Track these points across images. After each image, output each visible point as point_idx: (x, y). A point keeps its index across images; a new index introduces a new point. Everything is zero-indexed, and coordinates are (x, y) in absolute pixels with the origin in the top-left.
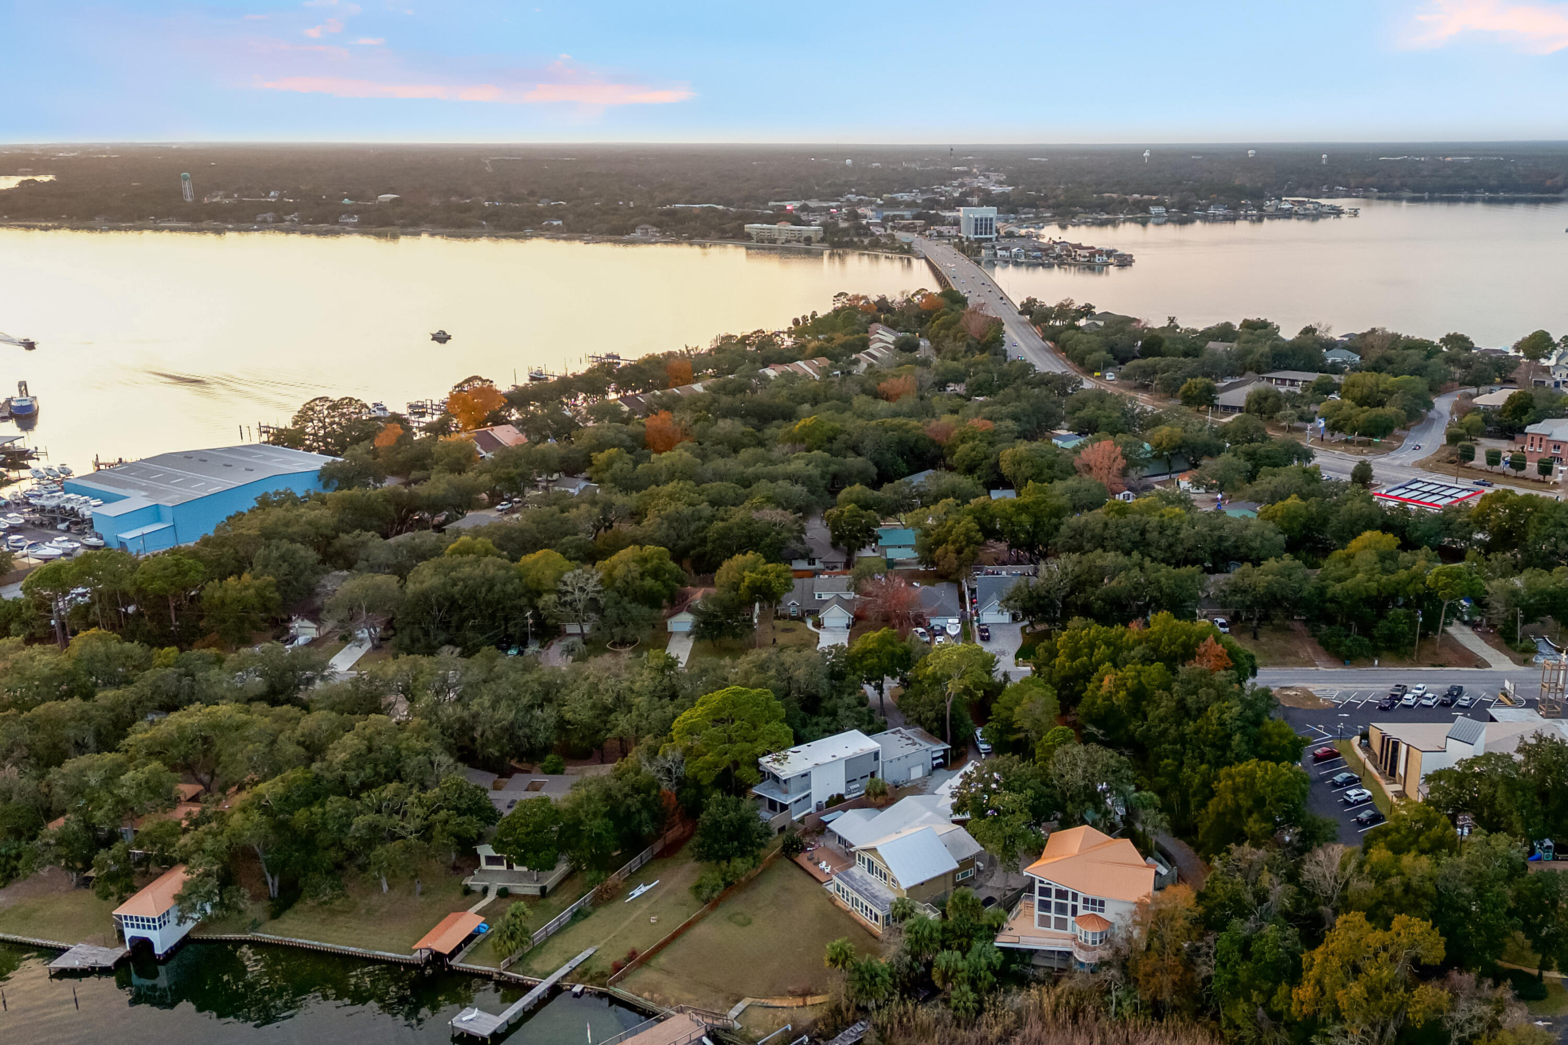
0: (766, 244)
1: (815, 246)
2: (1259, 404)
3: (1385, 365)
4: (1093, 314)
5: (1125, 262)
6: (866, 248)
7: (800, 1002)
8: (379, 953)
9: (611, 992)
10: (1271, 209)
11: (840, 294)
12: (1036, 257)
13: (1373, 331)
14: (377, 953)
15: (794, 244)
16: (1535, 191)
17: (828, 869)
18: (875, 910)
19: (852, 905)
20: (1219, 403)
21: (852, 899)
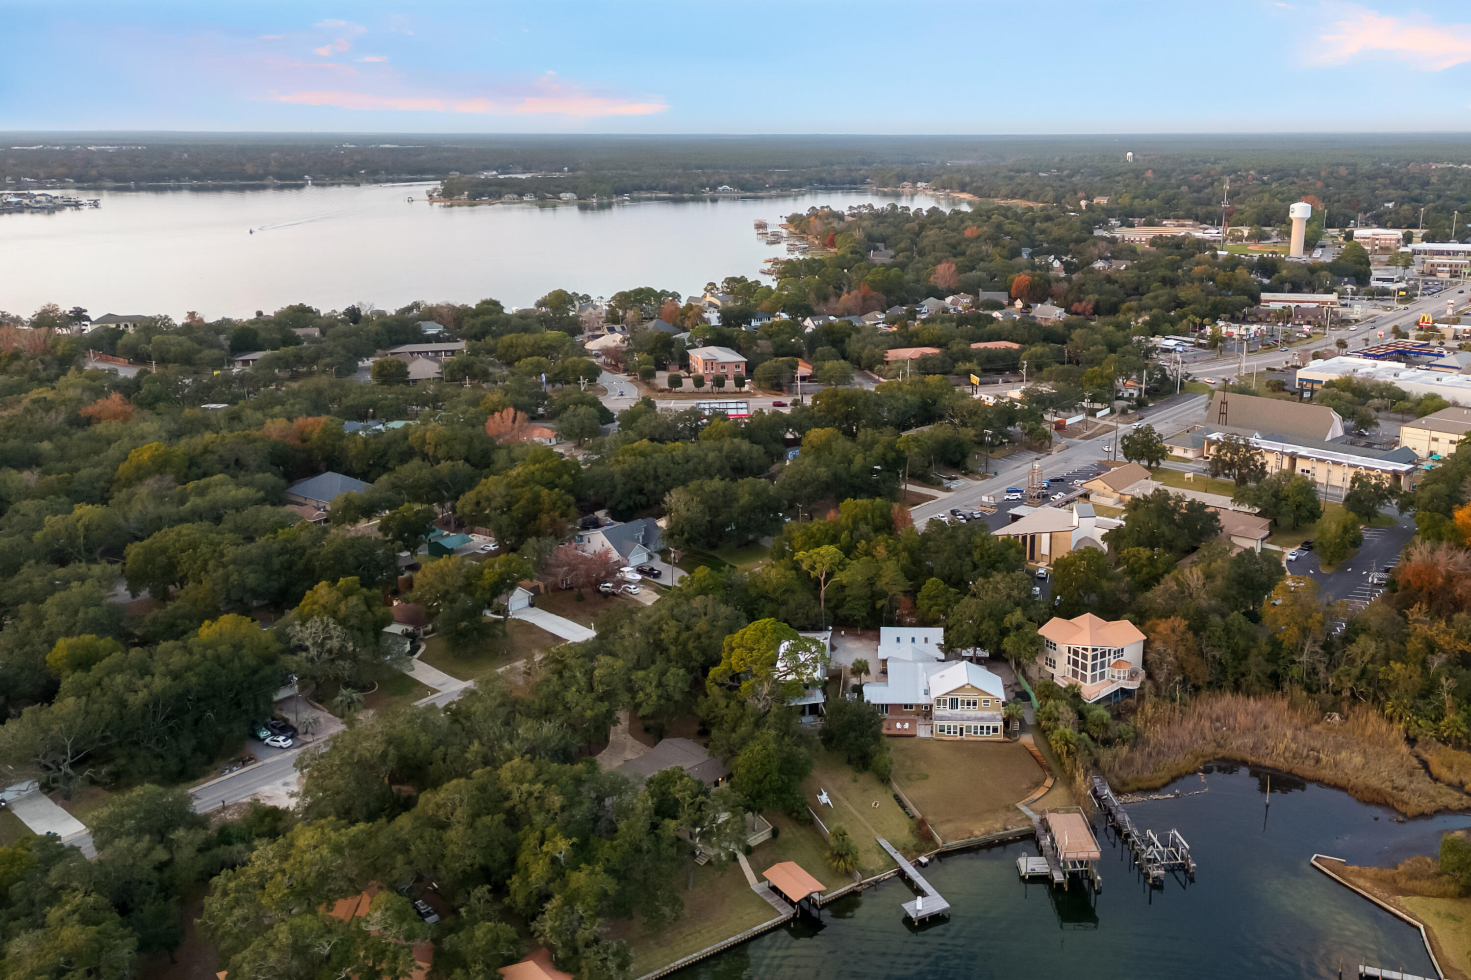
8: (758, 928)
9: (944, 849)
14: (756, 929)
17: (907, 726)
18: (992, 725)
19: (961, 734)
20: (411, 377)
21: (961, 729)
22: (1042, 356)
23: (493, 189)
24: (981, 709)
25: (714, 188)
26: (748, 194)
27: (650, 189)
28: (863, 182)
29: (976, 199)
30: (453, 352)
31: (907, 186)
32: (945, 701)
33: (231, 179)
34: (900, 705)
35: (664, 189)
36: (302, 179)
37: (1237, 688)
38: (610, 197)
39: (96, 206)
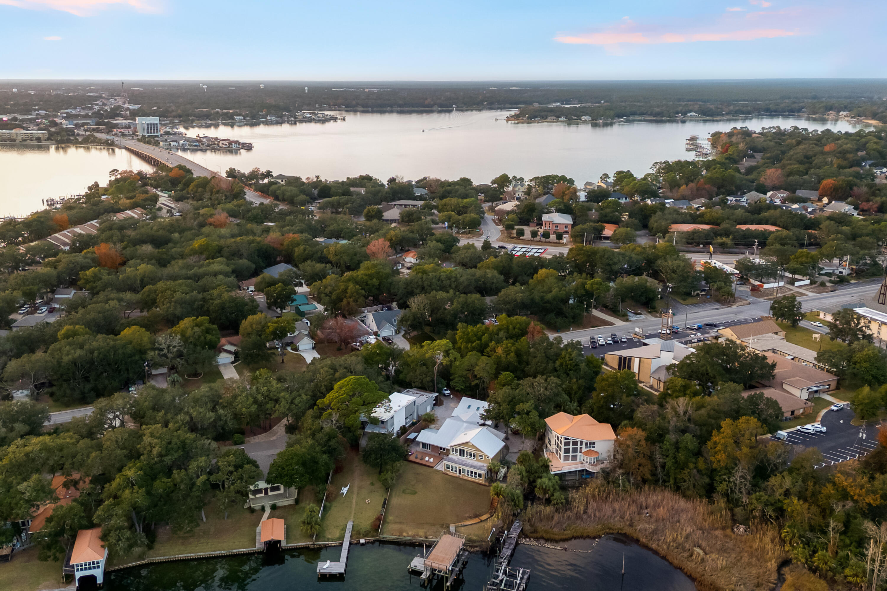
0: (8, 143)
1: (43, 143)
2: (409, 217)
3: (447, 195)
4: (272, 176)
5: (249, 147)
6: (81, 143)
7: (476, 520)
9: (381, 539)
10: (300, 117)
11: (113, 171)
12: (196, 146)
13: (425, 178)
15: (28, 142)
16: (422, 107)
17: (432, 460)
18: (478, 472)
19: (460, 473)
20: (384, 218)
21: (460, 470)
22: (786, 238)
23: (543, 113)
24: (478, 460)
25: (684, 114)
26: (708, 118)
27: (642, 114)
28: (799, 110)
29: (880, 124)
30: (414, 206)
31: (832, 114)
32: (456, 450)
33: (417, 107)
34: (437, 447)
35: (651, 115)
36: (452, 107)
37: (677, 489)
38: (613, 119)
39: (344, 120)
